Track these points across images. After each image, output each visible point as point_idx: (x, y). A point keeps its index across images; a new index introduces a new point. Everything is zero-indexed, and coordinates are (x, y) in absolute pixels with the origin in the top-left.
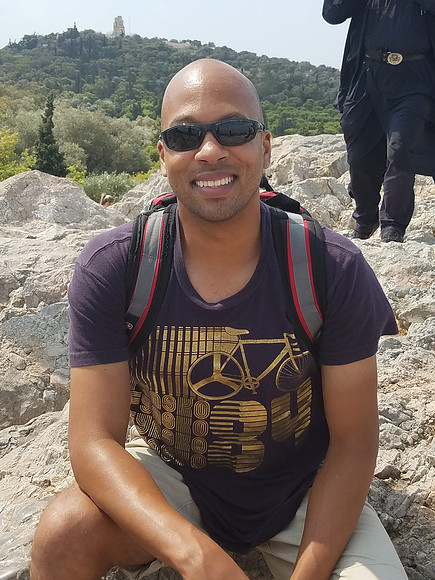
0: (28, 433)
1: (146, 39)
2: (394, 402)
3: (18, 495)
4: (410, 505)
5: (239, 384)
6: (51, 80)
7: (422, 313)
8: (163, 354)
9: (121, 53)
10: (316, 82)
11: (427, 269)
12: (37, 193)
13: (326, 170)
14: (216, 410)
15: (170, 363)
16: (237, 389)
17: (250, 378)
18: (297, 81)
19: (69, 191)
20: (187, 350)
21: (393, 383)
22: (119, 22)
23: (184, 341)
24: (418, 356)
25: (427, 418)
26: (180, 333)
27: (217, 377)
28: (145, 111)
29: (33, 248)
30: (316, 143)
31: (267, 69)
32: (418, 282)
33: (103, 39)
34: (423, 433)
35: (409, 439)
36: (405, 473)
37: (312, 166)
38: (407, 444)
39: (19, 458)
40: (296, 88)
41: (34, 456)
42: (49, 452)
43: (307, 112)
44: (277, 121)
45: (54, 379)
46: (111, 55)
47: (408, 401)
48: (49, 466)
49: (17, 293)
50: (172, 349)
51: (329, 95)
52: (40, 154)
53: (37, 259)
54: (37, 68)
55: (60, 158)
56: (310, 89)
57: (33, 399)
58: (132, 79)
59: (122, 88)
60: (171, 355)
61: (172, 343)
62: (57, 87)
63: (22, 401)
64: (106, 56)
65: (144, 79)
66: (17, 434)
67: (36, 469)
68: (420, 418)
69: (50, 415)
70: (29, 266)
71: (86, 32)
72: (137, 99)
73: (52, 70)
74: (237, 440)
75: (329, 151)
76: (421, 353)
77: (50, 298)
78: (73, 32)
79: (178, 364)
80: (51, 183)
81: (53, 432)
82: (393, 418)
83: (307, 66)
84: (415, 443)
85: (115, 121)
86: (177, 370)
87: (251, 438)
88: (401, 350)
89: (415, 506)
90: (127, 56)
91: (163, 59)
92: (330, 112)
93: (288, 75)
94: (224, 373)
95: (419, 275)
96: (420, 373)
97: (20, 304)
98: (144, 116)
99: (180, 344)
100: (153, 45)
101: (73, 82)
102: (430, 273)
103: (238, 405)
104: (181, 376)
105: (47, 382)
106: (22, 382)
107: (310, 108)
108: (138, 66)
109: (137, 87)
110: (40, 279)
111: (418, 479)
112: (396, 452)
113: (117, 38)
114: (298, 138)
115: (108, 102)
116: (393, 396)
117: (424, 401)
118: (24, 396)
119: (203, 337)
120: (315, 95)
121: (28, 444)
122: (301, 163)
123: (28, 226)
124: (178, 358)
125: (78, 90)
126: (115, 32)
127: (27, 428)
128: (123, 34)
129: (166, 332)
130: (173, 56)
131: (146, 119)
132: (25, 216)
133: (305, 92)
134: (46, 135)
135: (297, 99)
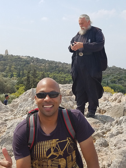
1: (14, 56)
5: (58, 154)
9: (7, 60)
13: (68, 94)
14: (53, 162)
15: (40, 152)
16: (58, 155)
17: (61, 151)
18: (57, 67)
20: (44, 147)
22: (7, 51)
23: (43, 145)
26: (42, 143)
27: (52, 153)
28: (14, 75)
30: (65, 86)
31: (49, 64)
32: (96, 126)
33: (2, 56)
37: (65, 93)
40: (57, 69)
46: (5, 60)
50: (40, 148)
51: (66, 70)
58: (10, 67)
59: (7, 69)
61: (40, 146)
64: (3, 60)
65: (14, 67)
72: (12, 72)
75: (69, 89)
79: (42, 151)
83: (60, 63)
85: (5, 79)
86: (42, 153)
90: (9, 60)
91: (20, 61)
92: (67, 75)
93: (55, 65)
94: (54, 152)
95: (96, 124)
98: (14, 77)
99: (42, 146)
100: (16, 57)
102: (99, 123)
103: (59, 160)
104: (44, 155)
107: (61, 74)
108: (12, 63)
109: (12, 69)
113: (6, 56)
115: (3, 73)
119: (48, 143)
120: (63, 71)
126: (5, 54)
128: (8, 54)
129: (38, 143)
130: (22, 60)
131: (15, 78)
133: (60, 70)
135: (58, 72)
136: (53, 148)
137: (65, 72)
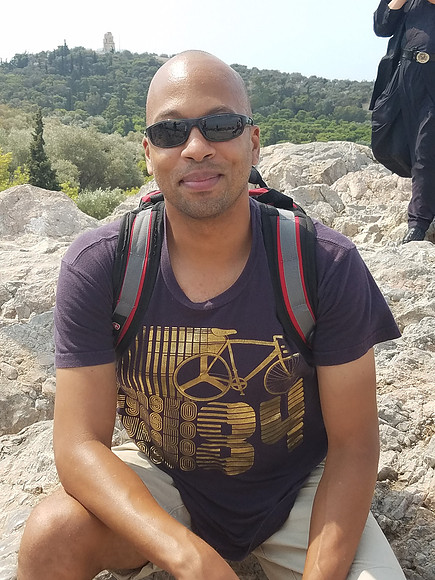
0: (20, 442)
1: (136, 54)
2: (390, 403)
3: (11, 502)
4: (408, 506)
5: (226, 384)
6: (43, 98)
7: (417, 315)
8: (149, 355)
9: (111, 70)
10: (308, 93)
11: (422, 272)
12: (29, 207)
13: (318, 177)
15: (156, 364)
16: (224, 390)
17: (238, 379)
18: (288, 92)
19: (60, 204)
20: (173, 350)
21: (389, 384)
22: (108, 39)
23: (170, 342)
24: (413, 356)
25: (425, 418)
26: (166, 333)
27: (204, 377)
28: (136, 127)
29: (24, 260)
30: (308, 151)
31: (258, 81)
32: (413, 286)
33: (94, 56)
34: (420, 434)
35: (406, 440)
36: (402, 474)
37: (304, 175)
38: (404, 445)
39: (11, 466)
40: (288, 100)
41: (26, 464)
42: (41, 459)
43: (299, 123)
44: (269, 132)
45: (46, 387)
46: (102, 71)
47: (404, 402)
48: (41, 473)
49: (9, 305)
50: (157, 350)
51: (320, 105)
52: (32, 172)
53: (28, 271)
54: (29, 87)
55: (53, 175)
56: (301, 100)
57: (25, 408)
58: (123, 95)
59: (113, 102)
60: (157, 356)
61: (158, 344)
62: (48, 105)
63: (14, 411)
64: (97, 73)
65: (135, 95)
66: (9, 443)
67: (28, 476)
68: (417, 418)
69: (42, 424)
70: (21, 278)
71: (77, 49)
72: (128, 115)
73: (43, 89)
74: (226, 443)
75: (320, 159)
76: (417, 353)
77: (37, 308)
78: (64, 50)
79: (164, 365)
80: (43, 196)
81: (42, 439)
82: (389, 419)
83: (298, 78)
84: (412, 444)
85: (107, 137)
86: (163, 371)
87: (240, 441)
88: (396, 351)
89: (413, 507)
90: (118, 72)
92: (323, 123)
93: (279, 87)
94: (211, 373)
95: (414, 279)
96: (416, 373)
97: (12, 315)
98: (135, 131)
99: (166, 345)
100: (143, 61)
101: (65, 99)
102: (425, 276)
103: (226, 407)
104: (167, 377)
105: (39, 391)
106: (14, 392)
107: (302, 119)
108: (128, 82)
109: (128, 103)
110: (31, 290)
111: (416, 480)
112: (393, 453)
113: (107, 55)
114: (288, 147)
115: (100, 118)
116: (389, 397)
117: (421, 401)
118: (16, 406)
119: (189, 339)
120: (307, 106)
121: (20, 452)
122: (293, 171)
123: (20, 240)
124: (164, 359)
125: (69, 107)
126: (105, 49)
127: (19, 437)
128: (113, 50)
129: (152, 332)
131: (138, 134)
132: (17, 230)
133: (296, 103)
134: (38, 153)
135: (289, 111)
136: (210, 359)
137: (317, 111)
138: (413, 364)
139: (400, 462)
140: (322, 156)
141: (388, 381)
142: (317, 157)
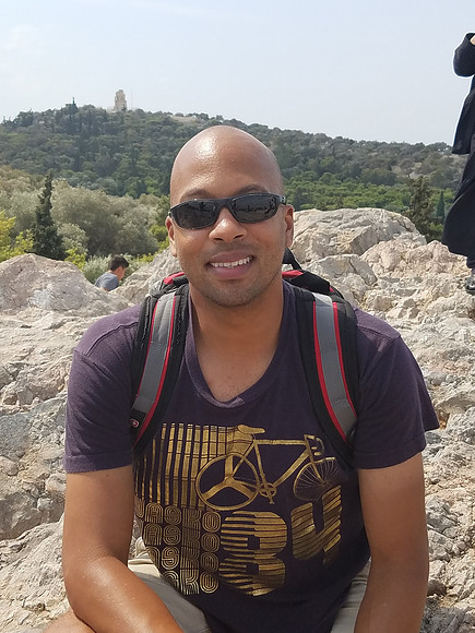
0: (20, 548)
1: (150, 113)
2: (436, 505)
3: (9, 622)
4: (458, 626)
5: (253, 490)
6: (49, 158)
7: (462, 403)
8: (170, 455)
9: (122, 129)
10: (334, 154)
11: (464, 353)
12: (32, 278)
13: (347, 247)
14: (228, 521)
15: (177, 466)
16: (251, 497)
17: (266, 484)
18: (312, 153)
19: (67, 275)
20: (196, 451)
21: (434, 483)
22: (120, 97)
23: (193, 441)
24: (460, 451)
25: (474, 523)
26: (189, 431)
27: (229, 482)
28: (149, 189)
29: (28, 338)
30: (335, 218)
31: (280, 142)
32: (454, 368)
33: (104, 114)
34: (470, 541)
35: (455, 548)
36: (451, 588)
37: (332, 243)
38: (453, 554)
39: (9, 578)
40: (312, 162)
41: (26, 576)
42: (44, 571)
43: (324, 186)
44: (292, 196)
45: (50, 484)
46: (113, 131)
47: (452, 504)
48: (44, 587)
49: (9, 388)
50: (179, 450)
51: (347, 168)
52: (37, 237)
53: (31, 350)
54: (33, 146)
55: (59, 241)
56: (326, 162)
57: (26, 509)
58: (135, 155)
59: (124, 164)
60: (178, 457)
61: (180, 443)
62: (54, 165)
63: (14, 511)
64: (107, 132)
65: (148, 156)
66: (7, 550)
67: (28, 590)
68: (465, 523)
69: (45, 527)
70: (23, 358)
71: (86, 108)
72: (140, 176)
73: (49, 148)
74: (253, 559)
75: (350, 227)
76: (463, 448)
77: (46, 393)
78: (72, 108)
79: (186, 467)
80: (48, 267)
81: (47, 548)
82: (436, 523)
83: (323, 138)
84: (461, 553)
85: (117, 200)
86: (185, 474)
87: (270, 556)
88: (440, 445)
89: (464, 627)
90: (130, 131)
91: (168, 134)
92: (349, 187)
93: (303, 148)
94: (237, 476)
95: (455, 360)
96: (464, 471)
97: (11, 401)
98: (147, 194)
99: (188, 445)
100: (157, 120)
101: (72, 160)
102: (468, 357)
103: (253, 517)
104: (189, 481)
105: (41, 488)
106: (14, 490)
107: (327, 182)
108: (141, 142)
109: (141, 163)
110: (34, 373)
111: (467, 595)
112: (440, 564)
113: (118, 113)
114: (315, 213)
115: (110, 180)
116: (434, 499)
117: (469, 503)
118: (16, 506)
119: (213, 438)
120: (332, 168)
121: (20, 562)
122: (320, 240)
123: (22, 314)
124: (186, 460)
125: (77, 168)
126: (116, 107)
127: (19, 543)
128: (125, 109)
129: (173, 430)
130: (179, 130)
131: (150, 197)
132: (19, 303)
133: (322, 166)
134: (44, 216)
135: (313, 173)
137: (343, 174)
138: (460, 461)
139: (449, 574)
140: (350, 223)
141: (433, 480)
142: (346, 225)
